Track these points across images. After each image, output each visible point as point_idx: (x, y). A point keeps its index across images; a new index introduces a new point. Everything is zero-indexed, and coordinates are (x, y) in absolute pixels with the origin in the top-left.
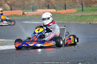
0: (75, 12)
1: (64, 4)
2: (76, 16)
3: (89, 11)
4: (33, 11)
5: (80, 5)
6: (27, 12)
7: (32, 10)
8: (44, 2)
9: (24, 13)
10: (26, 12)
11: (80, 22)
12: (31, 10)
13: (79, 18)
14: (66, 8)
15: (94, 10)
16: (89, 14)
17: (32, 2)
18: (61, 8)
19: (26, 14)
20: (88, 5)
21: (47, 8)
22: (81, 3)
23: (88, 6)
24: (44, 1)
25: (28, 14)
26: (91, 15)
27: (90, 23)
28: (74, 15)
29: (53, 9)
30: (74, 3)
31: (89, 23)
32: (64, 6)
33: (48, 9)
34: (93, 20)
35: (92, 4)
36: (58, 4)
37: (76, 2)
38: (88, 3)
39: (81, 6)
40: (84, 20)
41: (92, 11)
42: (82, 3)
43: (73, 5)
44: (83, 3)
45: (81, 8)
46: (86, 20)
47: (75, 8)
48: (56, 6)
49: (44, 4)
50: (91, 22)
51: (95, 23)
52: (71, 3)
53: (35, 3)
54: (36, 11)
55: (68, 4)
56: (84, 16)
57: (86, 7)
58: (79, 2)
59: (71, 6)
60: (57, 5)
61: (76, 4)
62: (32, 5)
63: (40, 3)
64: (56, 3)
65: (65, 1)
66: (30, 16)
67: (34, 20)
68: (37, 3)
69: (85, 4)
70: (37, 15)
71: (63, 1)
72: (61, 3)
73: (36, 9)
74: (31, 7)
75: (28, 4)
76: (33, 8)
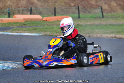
1: (54, 8)
3: (88, 18)
4: (9, 17)
5: (76, 10)
8: (24, 5)
12: (6, 15)
14: (56, 13)
15: (95, 18)
16: (88, 23)
17: (8, 4)
18: (49, 14)
20: (86, 10)
21: (29, 13)
22: (77, 7)
23: (87, 12)
24: (24, 3)
25: (2, 20)
26: (91, 25)
29: (37, 14)
30: (67, 7)
31: (88, 35)
32: (54, 10)
33: (31, 14)
34: (93, 32)
35: (92, 8)
37: (70, 5)
38: (86, 7)
39: (77, 11)
41: (92, 19)
44: (80, 7)
45: (77, 14)
46: (84, 32)
48: (41, 10)
49: (25, 7)
50: (91, 35)
51: (96, 35)
52: (62, 7)
53: (12, 6)
54: (14, 16)
55: (60, 7)
56: (81, 25)
57: (84, 12)
58: (74, 6)
60: (43, 9)
61: (70, 8)
62: (8, 9)
63: (20, 5)
64: (43, 6)
65: (54, 4)
66: (4, 24)
67: (11, 30)
68: (14, 6)
69: (83, 9)
70: (15, 23)
71: (52, 4)
72: (49, 6)
73: (14, 14)
74: (6, 10)
75: (3, 6)
76: (8, 12)
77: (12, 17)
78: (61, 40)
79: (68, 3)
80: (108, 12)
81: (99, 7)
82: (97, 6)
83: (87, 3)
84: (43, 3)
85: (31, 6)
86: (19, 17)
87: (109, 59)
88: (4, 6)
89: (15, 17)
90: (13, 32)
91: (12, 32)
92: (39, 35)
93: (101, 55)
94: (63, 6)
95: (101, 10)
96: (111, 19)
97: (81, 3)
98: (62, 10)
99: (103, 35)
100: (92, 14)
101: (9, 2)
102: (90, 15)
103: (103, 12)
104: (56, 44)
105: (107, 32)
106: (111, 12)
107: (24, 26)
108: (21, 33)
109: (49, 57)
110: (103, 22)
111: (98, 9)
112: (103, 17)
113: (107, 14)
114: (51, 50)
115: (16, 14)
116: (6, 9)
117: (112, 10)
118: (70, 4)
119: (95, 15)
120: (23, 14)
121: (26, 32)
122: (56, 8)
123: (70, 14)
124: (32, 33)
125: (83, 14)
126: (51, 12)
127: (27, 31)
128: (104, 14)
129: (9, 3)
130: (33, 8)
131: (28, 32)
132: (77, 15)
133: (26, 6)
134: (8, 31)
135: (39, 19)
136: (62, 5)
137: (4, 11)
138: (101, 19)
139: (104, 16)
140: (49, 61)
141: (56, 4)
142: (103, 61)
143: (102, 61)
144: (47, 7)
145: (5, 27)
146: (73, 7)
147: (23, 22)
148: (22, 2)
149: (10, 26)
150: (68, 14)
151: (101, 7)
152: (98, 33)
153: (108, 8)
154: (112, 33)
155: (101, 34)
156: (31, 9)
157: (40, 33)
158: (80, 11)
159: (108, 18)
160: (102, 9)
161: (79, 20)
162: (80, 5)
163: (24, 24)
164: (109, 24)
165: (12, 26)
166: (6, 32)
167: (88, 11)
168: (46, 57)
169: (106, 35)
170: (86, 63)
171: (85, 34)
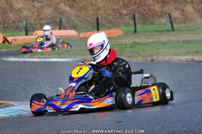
0: (120, 36)
1: (96, 19)
2: (121, 45)
3: (150, 32)
4: (27, 34)
5: (130, 21)
6: (14, 36)
7: (24, 32)
8: (50, 15)
9: (6, 39)
10: (11, 36)
11: (129, 57)
12: (22, 31)
13: (128, 49)
14: (100, 26)
15: (160, 31)
16: (150, 41)
17: (25, 15)
18: (89, 28)
19: (10, 41)
20: (146, 19)
21: (57, 27)
22: (132, 16)
23: (148, 23)
24: (50, 13)
25: (15, 40)
26: (154, 43)
27: (152, 60)
28: (116, 43)
29: (71, 29)
30: (117, 17)
31: (150, 59)
32: (96, 22)
33: (60, 29)
34: (157, 53)
35: (156, 17)
36: (81, 19)
37: (121, 14)
38: (146, 16)
39: (132, 22)
40: (138, 53)
41: (156, 33)
42: (134, 16)
43: (114, 21)
44: (136, 16)
45: (131, 26)
46: (143, 54)
47: (119, 26)
48: (76, 21)
49: (51, 19)
50: (154, 58)
51: (163, 59)
52: (109, 16)
53: (31, 17)
54: (34, 33)
55: (105, 17)
56: (139, 44)
57: (143, 23)
58: (128, 14)
59: (109, 21)
60: (78, 20)
61: (121, 18)
62: (25, 22)
63: (43, 16)
64: (79, 16)
65: (97, 12)
66: (19, 46)
67: (30, 54)
68: (35, 17)
69: (141, 18)
71: (93, 12)
72: (88, 15)
73: (34, 30)
74: (21, 25)
75: (16, 18)
76: (25, 27)
77: (31, 35)
78: (90, 69)
79: (118, 10)
80: (180, 23)
81: (166, 15)
82: (162, 12)
83: (147, 9)
84: (78, 11)
85: (60, 16)
87: (168, 95)
88: (18, 18)
89: (36, 35)
90: (33, 58)
91: (31, 58)
92: (73, 61)
93: (154, 89)
94: (111, 15)
95: (169, 19)
96: (186, 32)
97: (138, 9)
99: (173, 57)
100: (155, 26)
101: (26, 11)
102: (152, 27)
103: (173, 22)
104: (81, 74)
105: (180, 53)
106: (184, 22)
108: (46, 58)
109: (70, 97)
110: (173, 37)
111: (164, 18)
112: (173, 30)
113: (179, 26)
114: (74, 84)
115: (38, 30)
116: (21, 22)
117: (186, 19)
118: (122, 11)
119: (160, 27)
121: (53, 56)
122: (100, 18)
123: (120, 27)
124: (62, 58)
125: (141, 26)
126: (91, 24)
127: (55, 54)
128: (175, 26)
129: (26, 13)
130: (63, 20)
131: (56, 56)
132: (133, 28)
133: (52, 16)
134: (26, 56)
135: (72, 36)
136: (109, 14)
137: (18, 26)
138: (169, 33)
140: (70, 102)
141: (100, 12)
142: (158, 99)
143: (156, 99)
144: (85, 17)
146: (126, 15)
148: (46, 11)
150: (118, 27)
151: (169, 14)
152: (166, 55)
153: (180, 16)
154: (188, 53)
155: (171, 56)
156: (61, 22)
157: (75, 58)
158: (137, 22)
159: (180, 30)
160: (170, 17)
161: (136, 35)
162: (136, 12)
164: (183, 41)
166: (23, 57)
167: (148, 21)
168: (66, 96)
169: (178, 58)
170: (130, 103)
171: (145, 56)
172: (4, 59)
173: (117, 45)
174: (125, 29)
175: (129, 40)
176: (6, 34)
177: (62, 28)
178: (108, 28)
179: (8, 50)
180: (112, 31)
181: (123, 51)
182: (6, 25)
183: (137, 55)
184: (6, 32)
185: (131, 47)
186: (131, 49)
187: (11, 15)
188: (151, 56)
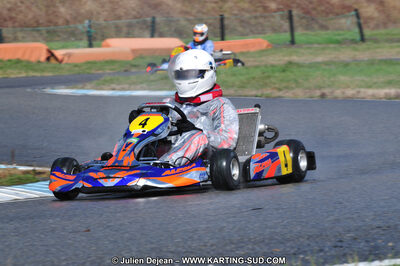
0: (263, 51)
1: (218, 17)
2: (266, 66)
3: (319, 44)
4: (90, 45)
5: (282, 22)
6: (67, 47)
7: (85, 42)
8: (134, 10)
9: (53, 55)
10: (63, 47)
11: (280, 90)
12: (81, 39)
13: (277, 74)
14: (226, 32)
15: (339, 42)
16: (320, 59)
17: (88, 9)
19: (60, 57)
20: (313, 19)
21: (147, 33)
22: (286, 12)
23: (316, 26)
24: (133, 6)
25: (69, 55)
26: (326, 63)
27: (323, 96)
28: (257, 64)
29: (172, 36)
30: (258, 14)
31: (318, 93)
32: (218, 25)
33: (152, 36)
34: (333, 82)
35: (331, 16)
36: (191, 18)
37: (266, 8)
38: (314, 12)
39: (286, 25)
40: (296, 81)
41: (332, 46)
42: (290, 12)
43: (253, 21)
44: (295, 12)
45: (285, 31)
46: (306, 84)
47: (262, 32)
48: (183, 22)
49: (135, 17)
50: (326, 91)
51: (343, 93)
52: (243, 13)
53: (99, 13)
54: (104, 43)
55: (236, 15)
56: (299, 65)
57: (308, 27)
58: (282, 10)
59: (244, 23)
60: (188, 20)
61: (265, 17)
62: (87, 22)
63: (121, 12)
64: (187, 13)
65: (220, 4)
66: (76, 66)
67: (95, 82)
68: (105, 13)
69: (303, 18)
70: (107, 62)
71: (213, 5)
72: (205, 11)
73: (104, 37)
74: (80, 27)
75: (71, 15)
76: (88, 32)
77: (99, 46)
80: (377, 26)
81: (349, 11)
82: (344, 7)
84: (186, 4)
85: (152, 12)
86: (119, 46)
88: (74, 15)
90: (102, 89)
91: (97, 89)
94: (247, 11)
95: (355, 20)
96: (387, 44)
98: (242, 21)
99: (362, 90)
100: (329, 32)
101: (89, 3)
102: (324, 35)
103: (363, 26)
105: (375, 83)
106: (385, 25)
107: (134, 70)
108: (124, 89)
110: (363, 53)
111: (347, 17)
112: (363, 39)
113: (375, 32)
115: (111, 37)
116: (81, 22)
117: (388, 20)
118: (267, 4)
119: (339, 35)
120: (128, 35)
121: (138, 87)
122: (226, 15)
123: (265, 33)
125: (304, 32)
127: (141, 83)
128: (367, 32)
129: (90, 5)
130: (158, 19)
131: (144, 85)
132: (287, 36)
133: (139, 13)
134: (88, 85)
136: (243, 9)
137: (76, 29)
138: (356, 46)
139: (366, 37)
141: (226, 5)
144: (200, 15)
145: (79, 74)
146: (275, 12)
147: (130, 58)
149: (93, 71)
150: (260, 33)
151: (356, 10)
152: (349, 87)
153: (376, 14)
154: (389, 83)
155: (358, 89)
156: (153, 22)
158: (296, 24)
159: (376, 41)
160: (358, 16)
161: (293, 48)
162: (294, 5)
163: (135, 66)
164: (380, 60)
165: (100, 72)
166: (83, 88)
167: (317, 23)
169: (370, 92)
171: (309, 88)
172: (49, 90)
173: (257, 67)
174: (274, 37)
175: (279, 58)
176: (52, 45)
177: (156, 34)
178: (243, 35)
179: (57, 74)
180: (250, 40)
181: (269, 77)
182: (52, 28)
183: (293, 86)
184: (51, 41)
185: (284, 71)
186: (283, 74)
187: (62, 10)
188: (320, 88)
